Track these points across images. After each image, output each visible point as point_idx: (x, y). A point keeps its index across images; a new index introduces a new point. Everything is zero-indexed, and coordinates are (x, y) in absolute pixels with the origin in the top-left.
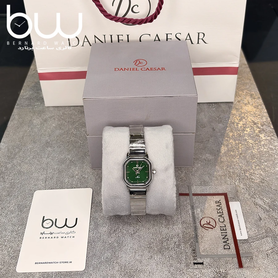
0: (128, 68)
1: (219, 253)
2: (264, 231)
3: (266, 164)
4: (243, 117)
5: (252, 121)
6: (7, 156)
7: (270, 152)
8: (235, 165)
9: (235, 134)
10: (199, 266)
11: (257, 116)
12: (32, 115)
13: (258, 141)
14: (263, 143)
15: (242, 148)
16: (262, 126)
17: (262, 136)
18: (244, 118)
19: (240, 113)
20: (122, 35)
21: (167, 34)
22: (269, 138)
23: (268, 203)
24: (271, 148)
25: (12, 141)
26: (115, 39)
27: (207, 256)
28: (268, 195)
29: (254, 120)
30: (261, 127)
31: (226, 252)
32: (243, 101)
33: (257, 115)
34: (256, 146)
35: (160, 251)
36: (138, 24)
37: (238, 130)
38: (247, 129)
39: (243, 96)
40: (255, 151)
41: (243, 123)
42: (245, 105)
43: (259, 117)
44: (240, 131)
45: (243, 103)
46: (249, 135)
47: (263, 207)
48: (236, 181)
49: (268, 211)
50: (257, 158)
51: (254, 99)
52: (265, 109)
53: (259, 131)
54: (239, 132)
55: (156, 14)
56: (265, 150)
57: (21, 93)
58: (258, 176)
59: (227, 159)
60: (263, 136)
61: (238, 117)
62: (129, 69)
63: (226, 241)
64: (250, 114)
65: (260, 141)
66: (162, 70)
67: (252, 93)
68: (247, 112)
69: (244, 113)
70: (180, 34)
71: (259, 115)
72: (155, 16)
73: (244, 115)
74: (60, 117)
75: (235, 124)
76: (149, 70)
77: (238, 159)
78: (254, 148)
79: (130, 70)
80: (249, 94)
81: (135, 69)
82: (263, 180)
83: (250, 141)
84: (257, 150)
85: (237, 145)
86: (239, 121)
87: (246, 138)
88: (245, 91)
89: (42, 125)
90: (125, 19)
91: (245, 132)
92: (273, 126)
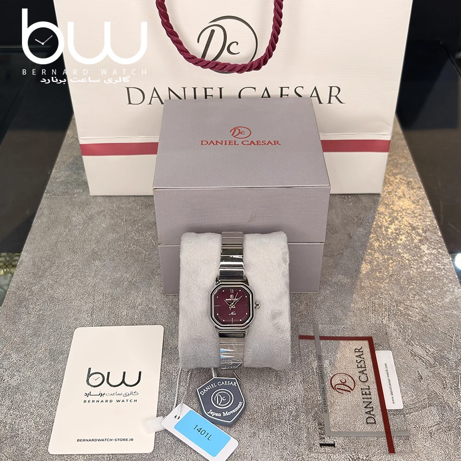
0: (222, 141)
1: (358, 430)
2: (426, 396)
3: (430, 292)
4: (396, 217)
5: (410, 224)
6: (33, 273)
7: (436, 273)
8: (382, 293)
9: (384, 245)
10: (327, 449)
11: (416, 217)
12: (69, 208)
13: (419, 255)
14: (425, 259)
15: (392, 266)
16: (425, 232)
17: (424, 248)
18: (397, 219)
19: (391, 211)
20: (212, 88)
21: (282, 88)
22: (434, 251)
23: (432, 353)
24: (438, 268)
25: (39, 250)
26: (200, 93)
27: (339, 434)
28: (432, 340)
29: (412, 223)
30: (423, 234)
31: (369, 428)
32: (396, 192)
33: (417, 215)
34: (415, 264)
35: (269, 425)
36: (237, 72)
37: (387, 237)
38: (401, 237)
39: (396, 185)
40: (413, 272)
41: (395, 227)
42: (398, 199)
43: (420, 217)
44: (391, 240)
45: (396, 195)
46: (405, 246)
47: (425, 359)
48: (384, 318)
49: (432, 366)
50: (416, 283)
51: (413, 188)
52: (429, 205)
53: (420, 240)
54: (389, 242)
55: (266, 57)
56: (428, 270)
57: (52, 174)
58: (417, 310)
59: (370, 284)
60: (426, 249)
61: (389, 218)
62: (224, 143)
63: (370, 412)
64: (406, 213)
65: (421, 256)
66: (275, 144)
67: (409, 180)
68: (402, 210)
69: (397, 211)
70: (303, 87)
71: (420, 215)
72: (264, 60)
73: (397, 215)
74: (113, 213)
75: (383, 229)
76: (255, 144)
77: (387, 283)
78: (412, 267)
79: (226, 144)
80: (404, 182)
81: (233, 142)
82: (426, 316)
83: (405, 256)
84: (417, 269)
85: (385, 262)
86: (389, 224)
87: (400, 250)
88: (398, 177)
89: (86, 225)
90: (218, 64)
91: (399, 242)
92: (442, 233)
